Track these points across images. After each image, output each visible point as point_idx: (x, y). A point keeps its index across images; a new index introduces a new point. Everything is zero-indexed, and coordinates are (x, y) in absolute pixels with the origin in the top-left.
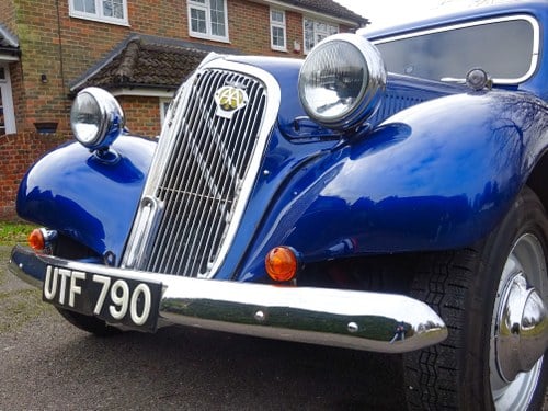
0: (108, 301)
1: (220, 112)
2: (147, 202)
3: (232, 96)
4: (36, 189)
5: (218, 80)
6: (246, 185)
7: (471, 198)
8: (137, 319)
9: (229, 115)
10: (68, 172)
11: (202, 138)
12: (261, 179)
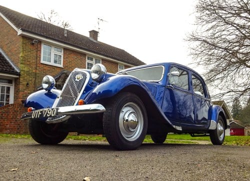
0: (47, 113)
1: (76, 80)
2: (58, 97)
3: (80, 77)
4: (29, 101)
5: (77, 73)
6: (80, 95)
7: (113, 90)
8: (52, 115)
9: (78, 80)
10: (39, 97)
11: (72, 85)
12: (83, 93)
